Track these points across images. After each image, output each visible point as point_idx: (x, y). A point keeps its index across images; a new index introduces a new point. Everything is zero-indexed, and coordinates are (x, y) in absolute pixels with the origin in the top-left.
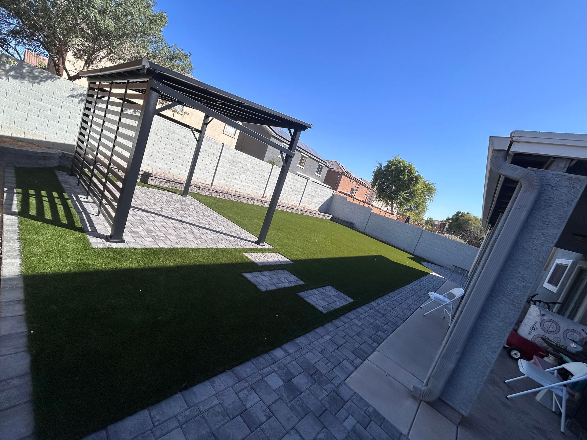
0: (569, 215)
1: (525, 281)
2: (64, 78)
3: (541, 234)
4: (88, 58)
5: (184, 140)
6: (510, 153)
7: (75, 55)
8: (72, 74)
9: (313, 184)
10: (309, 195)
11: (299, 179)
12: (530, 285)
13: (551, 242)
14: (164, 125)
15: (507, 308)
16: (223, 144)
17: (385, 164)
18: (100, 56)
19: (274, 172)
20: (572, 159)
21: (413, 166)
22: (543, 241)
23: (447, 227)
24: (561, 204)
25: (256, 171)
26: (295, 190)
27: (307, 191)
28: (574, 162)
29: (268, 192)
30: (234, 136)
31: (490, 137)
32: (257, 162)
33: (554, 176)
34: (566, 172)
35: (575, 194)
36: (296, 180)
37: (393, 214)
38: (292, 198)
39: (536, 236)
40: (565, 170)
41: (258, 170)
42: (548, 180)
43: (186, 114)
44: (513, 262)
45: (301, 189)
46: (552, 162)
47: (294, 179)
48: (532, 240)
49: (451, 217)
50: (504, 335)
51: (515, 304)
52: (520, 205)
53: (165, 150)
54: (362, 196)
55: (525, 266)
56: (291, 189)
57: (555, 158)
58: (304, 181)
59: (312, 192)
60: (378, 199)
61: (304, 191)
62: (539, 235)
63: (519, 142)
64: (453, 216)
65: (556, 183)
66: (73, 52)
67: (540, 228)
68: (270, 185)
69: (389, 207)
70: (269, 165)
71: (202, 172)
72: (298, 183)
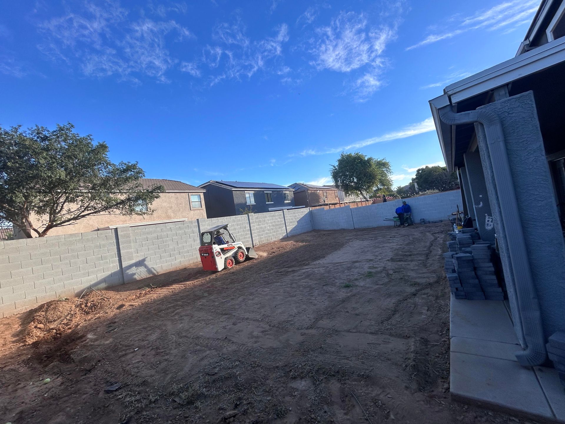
0: (539, 126)
1: (544, 199)
2: (36, 237)
3: (527, 153)
4: (51, 210)
5: (163, 234)
6: (453, 105)
7: (37, 213)
8: (41, 230)
9: (289, 212)
10: (291, 222)
11: (276, 214)
12: (550, 200)
13: (541, 156)
14: (140, 230)
15: (547, 231)
16: (198, 220)
17: (336, 164)
18: (60, 203)
19: (252, 219)
20: (507, 85)
21: (360, 154)
22: (533, 158)
23: (417, 187)
24: (525, 122)
25: (236, 227)
26: (277, 225)
27: (287, 220)
28: (510, 86)
29: (256, 239)
30: (201, 207)
31: (429, 101)
32: (233, 219)
33: (503, 104)
34: (510, 96)
35: (530, 108)
36: (274, 216)
37: (368, 201)
38: (278, 234)
39: (525, 157)
40: (508, 95)
41: (237, 225)
42: (500, 109)
43: (154, 212)
44: (522, 188)
45: (281, 221)
46: (492, 94)
47: (272, 216)
48: (524, 162)
49: (415, 177)
50: (562, 257)
51: (550, 223)
52: (493, 140)
53: (149, 252)
54: (333, 199)
55: (535, 186)
56: (273, 225)
57: (493, 90)
58: (281, 213)
59: (292, 219)
60: (348, 195)
61: (285, 222)
62: (527, 155)
63: (455, 93)
64: (416, 175)
65: (509, 108)
66: (35, 212)
67: (523, 149)
68: (255, 233)
69: (361, 196)
70: (245, 216)
71: (190, 253)
72: (277, 217)
